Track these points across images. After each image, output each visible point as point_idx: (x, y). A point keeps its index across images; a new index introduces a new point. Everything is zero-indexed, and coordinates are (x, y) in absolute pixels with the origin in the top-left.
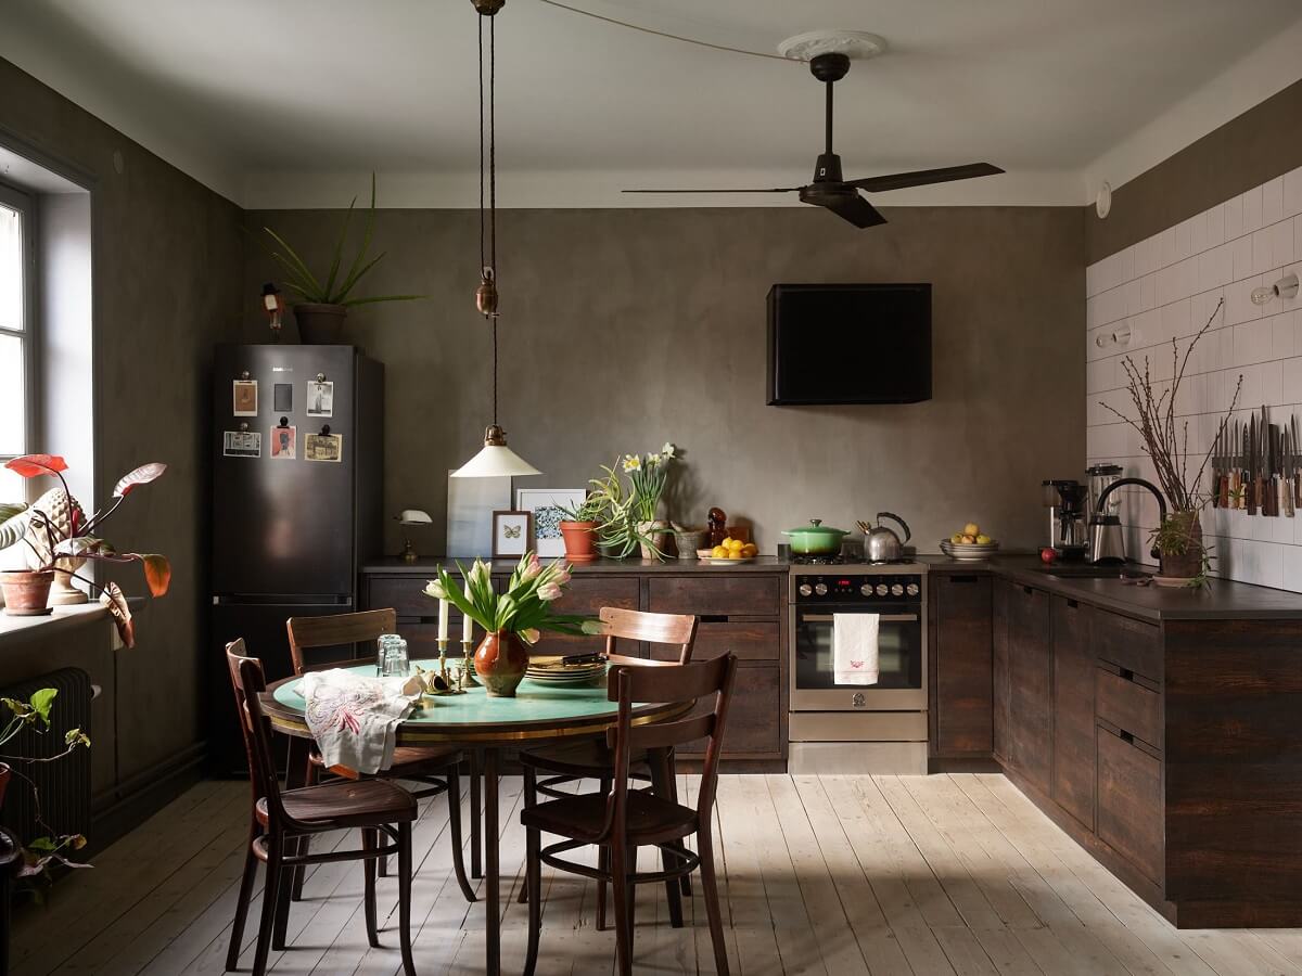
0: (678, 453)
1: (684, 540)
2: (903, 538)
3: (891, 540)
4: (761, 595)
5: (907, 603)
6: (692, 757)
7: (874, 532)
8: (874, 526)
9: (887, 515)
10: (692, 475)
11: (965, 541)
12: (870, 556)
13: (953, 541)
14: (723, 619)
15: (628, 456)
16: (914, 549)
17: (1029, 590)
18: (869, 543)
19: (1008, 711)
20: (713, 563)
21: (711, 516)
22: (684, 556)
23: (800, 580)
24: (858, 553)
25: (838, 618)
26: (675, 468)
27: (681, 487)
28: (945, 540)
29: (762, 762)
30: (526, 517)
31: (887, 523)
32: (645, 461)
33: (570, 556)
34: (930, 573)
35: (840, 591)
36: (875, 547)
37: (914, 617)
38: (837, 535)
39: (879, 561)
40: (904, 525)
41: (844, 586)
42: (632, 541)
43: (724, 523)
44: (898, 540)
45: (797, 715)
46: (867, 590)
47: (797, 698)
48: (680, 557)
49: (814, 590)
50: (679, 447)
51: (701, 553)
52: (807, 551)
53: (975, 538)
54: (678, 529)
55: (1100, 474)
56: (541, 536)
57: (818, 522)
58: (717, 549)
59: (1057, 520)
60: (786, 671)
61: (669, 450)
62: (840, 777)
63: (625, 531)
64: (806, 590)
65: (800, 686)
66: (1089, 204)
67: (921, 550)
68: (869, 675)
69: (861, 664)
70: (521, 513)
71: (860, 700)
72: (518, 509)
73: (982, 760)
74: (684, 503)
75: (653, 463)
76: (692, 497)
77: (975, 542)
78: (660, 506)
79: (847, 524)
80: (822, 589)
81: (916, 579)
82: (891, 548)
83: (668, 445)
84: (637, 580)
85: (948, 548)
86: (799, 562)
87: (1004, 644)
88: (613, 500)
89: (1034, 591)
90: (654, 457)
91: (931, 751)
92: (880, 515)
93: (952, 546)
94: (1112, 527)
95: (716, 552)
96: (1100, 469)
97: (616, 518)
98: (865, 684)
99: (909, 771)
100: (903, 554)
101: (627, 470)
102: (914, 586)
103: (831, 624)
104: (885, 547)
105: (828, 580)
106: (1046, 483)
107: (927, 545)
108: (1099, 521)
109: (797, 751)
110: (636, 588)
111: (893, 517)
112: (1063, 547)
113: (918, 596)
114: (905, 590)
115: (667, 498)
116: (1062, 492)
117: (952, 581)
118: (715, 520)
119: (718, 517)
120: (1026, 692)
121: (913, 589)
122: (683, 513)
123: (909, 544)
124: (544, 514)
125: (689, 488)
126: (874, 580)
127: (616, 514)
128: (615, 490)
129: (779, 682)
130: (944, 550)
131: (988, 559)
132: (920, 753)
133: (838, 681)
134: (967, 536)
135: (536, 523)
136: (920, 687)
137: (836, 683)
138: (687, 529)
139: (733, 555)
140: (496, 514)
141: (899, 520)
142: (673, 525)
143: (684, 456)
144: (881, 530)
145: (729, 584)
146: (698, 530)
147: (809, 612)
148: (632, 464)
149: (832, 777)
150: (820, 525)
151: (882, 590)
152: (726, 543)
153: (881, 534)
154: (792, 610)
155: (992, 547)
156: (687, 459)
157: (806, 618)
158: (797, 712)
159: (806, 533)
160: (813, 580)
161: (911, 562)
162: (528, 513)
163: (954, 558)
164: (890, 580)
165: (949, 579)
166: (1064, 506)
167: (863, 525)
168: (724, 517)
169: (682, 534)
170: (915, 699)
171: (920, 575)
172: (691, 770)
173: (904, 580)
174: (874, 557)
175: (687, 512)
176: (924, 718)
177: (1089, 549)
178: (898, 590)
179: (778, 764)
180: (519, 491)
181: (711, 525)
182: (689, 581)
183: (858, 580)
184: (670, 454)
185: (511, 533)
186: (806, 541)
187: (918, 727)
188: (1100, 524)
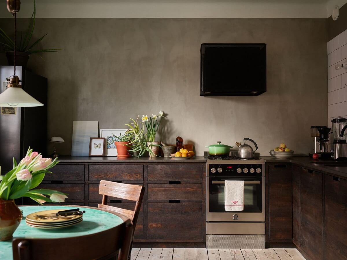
0: (165, 115)
1: (166, 150)
2: (254, 149)
3: (249, 149)
4: (194, 173)
5: (256, 176)
6: (165, 241)
7: (242, 146)
8: (243, 144)
9: (248, 139)
10: (170, 124)
11: (280, 150)
12: (240, 156)
13: (275, 150)
14: (179, 182)
15: (143, 116)
16: (259, 154)
17: (311, 172)
18: (240, 151)
19: (300, 224)
20: (176, 159)
21: (177, 140)
22: (166, 156)
23: (211, 166)
24: (236, 155)
25: (227, 182)
26: (163, 121)
27: (166, 128)
28: (272, 150)
29: (195, 243)
30: (103, 140)
31: (248, 143)
32: (151, 118)
33: (118, 156)
34: (266, 163)
35: (228, 171)
36: (243, 153)
37: (259, 182)
38: (228, 148)
39: (244, 158)
40: (255, 143)
41: (229, 169)
42: (143, 150)
43: (182, 143)
44: (252, 150)
45: (210, 223)
46: (239, 170)
47: (210, 216)
48: (164, 156)
49: (217, 170)
50: (165, 113)
51: (172, 155)
52: (215, 154)
53: (284, 149)
54: (164, 145)
55: (338, 122)
56: (109, 148)
57: (220, 142)
58: (177, 153)
59: (317, 142)
60: (205, 205)
61: (161, 113)
62: (228, 250)
63: (139, 145)
64: (213, 170)
65: (211, 211)
66: (328, 17)
67: (262, 154)
68: (240, 207)
69: (237, 202)
70: (102, 138)
71: (236, 217)
72: (101, 137)
73: (288, 243)
74: (167, 135)
75: (154, 119)
76: (170, 133)
77: (284, 151)
78: (157, 135)
79: (232, 143)
80: (220, 170)
81: (260, 166)
82: (249, 153)
83: (161, 111)
84: (143, 166)
85: (273, 153)
86: (211, 159)
87: (297, 194)
88: (135, 133)
89: (313, 172)
90: (154, 116)
91: (266, 239)
92: (245, 139)
93: (275, 152)
94: (343, 144)
95: (177, 154)
96: (338, 120)
97: (136, 140)
98: (238, 210)
99: (257, 247)
100: (255, 156)
101: (143, 121)
102: (259, 169)
103: (224, 185)
104: (247, 153)
105: (223, 166)
106: (313, 127)
107: (264, 152)
108: (337, 142)
109: (210, 239)
110: (142, 169)
111: (250, 140)
112: (320, 153)
113: (261, 173)
114: (255, 171)
115: (160, 133)
116: (320, 131)
117: (275, 167)
118: (179, 141)
119: (180, 140)
120: (309, 217)
121: (259, 170)
122: (167, 139)
123: (257, 151)
124: (111, 139)
125: (169, 130)
126: (242, 166)
127: (136, 138)
128: (136, 128)
129: (202, 209)
130: (271, 154)
131: (290, 158)
132: (262, 240)
133: (227, 209)
134: (281, 148)
135: (108, 142)
136: (261, 212)
137: (226, 210)
138: (167, 145)
139: (183, 156)
140: (91, 139)
141: (253, 141)
142: (162, 144)
143: (167, 116)
144: (245, 146)
145: (181, 168)
146: (172, 145)
147: (215, 180)
148: (145, 119)
149: (224, 250)
150: (221, 144)
151: (246, 171)
152: (181, 150)
153: (245, 147)
154: (208, 179)
155: (291, 153)
156: (168, 117)
157: (213, 182)
158: (209, 222)
159: (215, 147)
160: (216, 166)
161: (258, 159)
162: (104, 139)
163: (275, 157)
164: (249, 166)
165: (274, 166)
166: (320, 136)
167: (237, 143)
168: (182, 140)
169: (165, 147)
170: (260, 217)
171: (262, 164)
172: (165, 246)
173: (255, 166)
174: (243, 156)
175: (169, 138)
176: (263, 225)
177: (334, 154)
178: (252, 171)
179: (202, 244)
180: (101, 130)
181: (177, 143)
182: (164, 166)
183: (236, 166)
184: (162, 115)
185: (97, 146)
186: (215, 150)
187: (261, 229)
188: (338, 143)
